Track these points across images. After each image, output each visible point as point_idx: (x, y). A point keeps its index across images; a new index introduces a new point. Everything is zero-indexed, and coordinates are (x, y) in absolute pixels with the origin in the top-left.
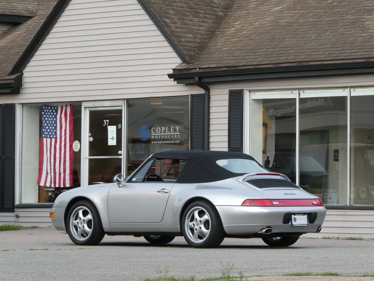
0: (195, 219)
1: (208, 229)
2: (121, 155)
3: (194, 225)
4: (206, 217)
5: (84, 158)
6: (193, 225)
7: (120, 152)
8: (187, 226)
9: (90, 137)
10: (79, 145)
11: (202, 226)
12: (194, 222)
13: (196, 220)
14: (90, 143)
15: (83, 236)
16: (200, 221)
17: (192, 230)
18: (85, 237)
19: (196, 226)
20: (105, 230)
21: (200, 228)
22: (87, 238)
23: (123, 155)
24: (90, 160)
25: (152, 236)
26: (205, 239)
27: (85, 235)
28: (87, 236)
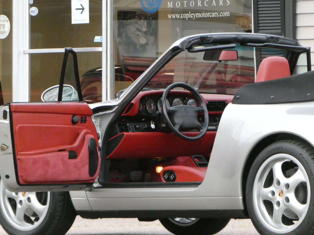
0: (275, 182)
1: (304, 202)
2: (99, 44)
3: (273, 193)
4: (300, 176)
5: (19, 54)
6: (270, 195)
7: (97, 39)
8: (259, 196)
9: (31, 6)
10: (8, 25)
11: (292, 196)
12: (272, 188)
13: (279, 183)
14: (32, 19)
15: (27, 219)
16: (287, 186)
17: (269, 205)
18: (32, 222)
19: (277, 195)
20: (77, 206)
21: (287, 200)
22: (37, 224)
23: (104, 44)
24: (33, 57)
25: (178, 219)
26: (297, 224)
27: (33, 219)
28: (37, 219)
